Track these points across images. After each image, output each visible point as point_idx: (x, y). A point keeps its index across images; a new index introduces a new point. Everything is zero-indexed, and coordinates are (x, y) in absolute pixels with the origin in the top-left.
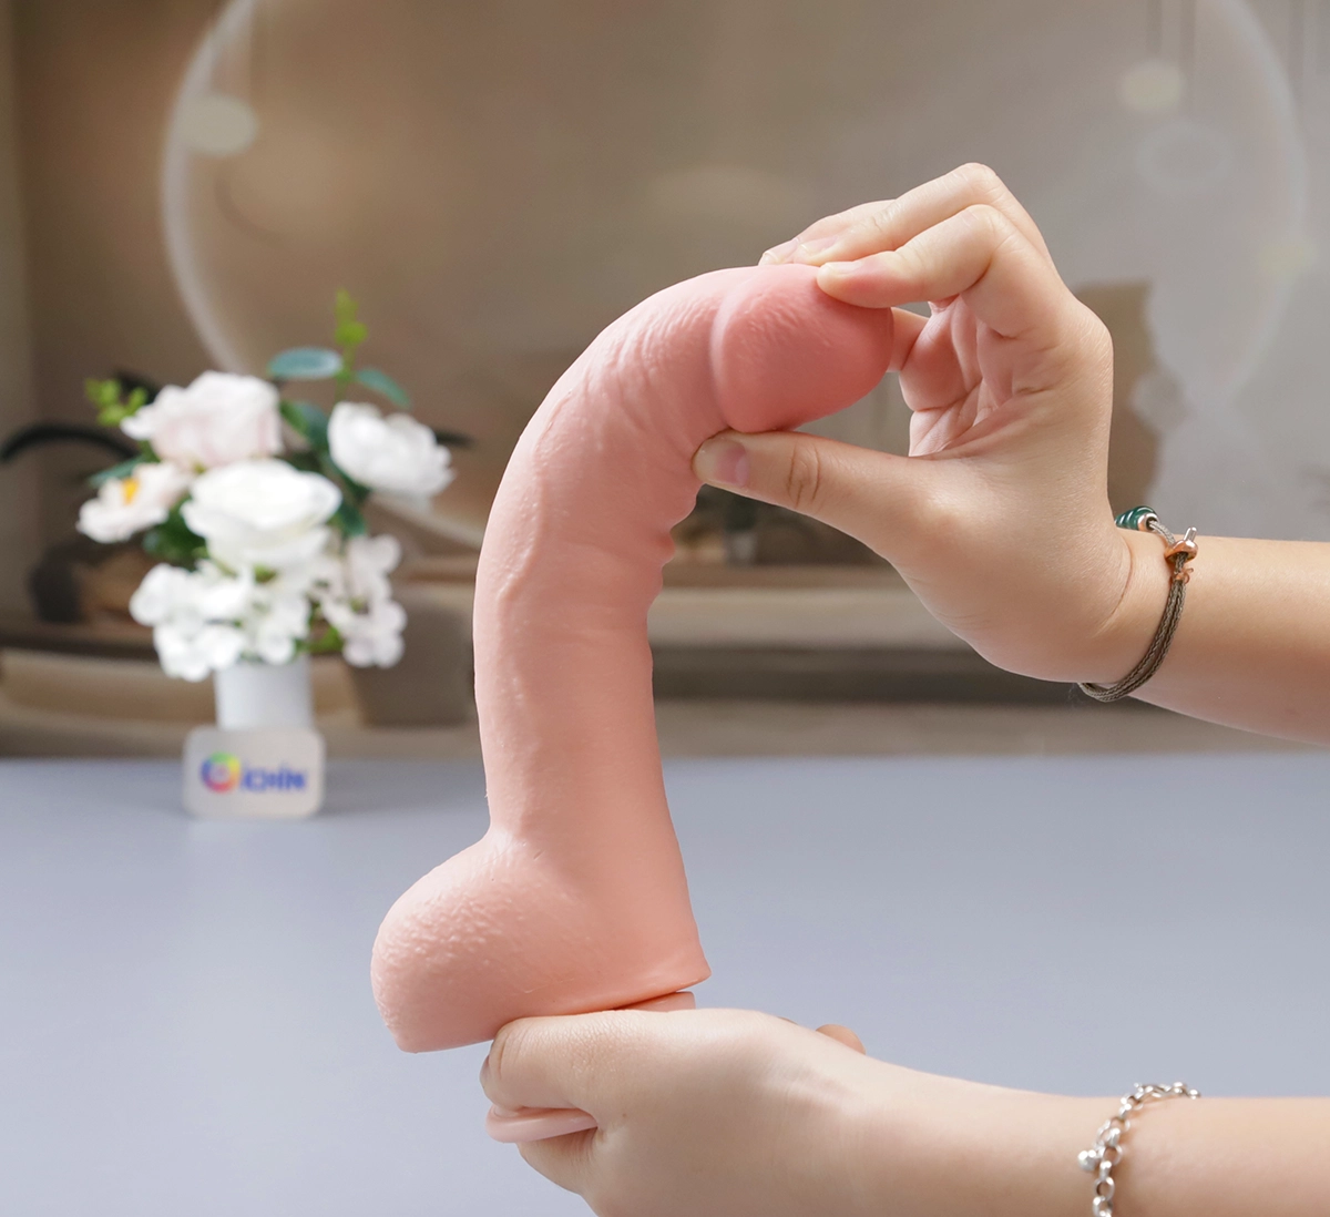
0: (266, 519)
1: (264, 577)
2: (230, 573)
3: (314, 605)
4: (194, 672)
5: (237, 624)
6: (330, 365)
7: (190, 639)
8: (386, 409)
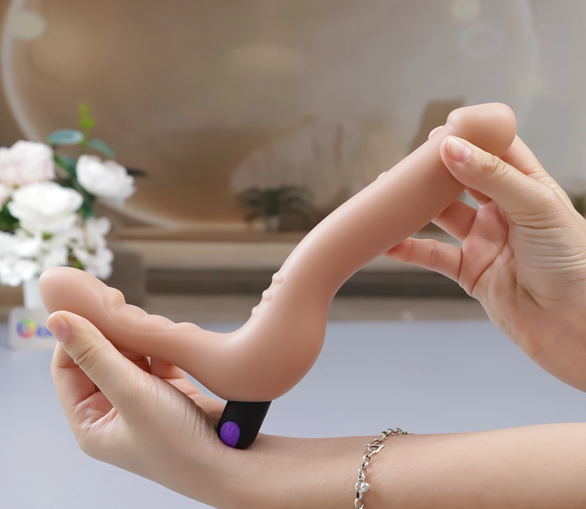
0: (48, 210)
1: (47, 237)
2: (30, 235)
3: (70, 250)
4: (13, 282)
5: (34, 259)
6: (77, 137)
7: (12, 266)
8: (103, 158)
